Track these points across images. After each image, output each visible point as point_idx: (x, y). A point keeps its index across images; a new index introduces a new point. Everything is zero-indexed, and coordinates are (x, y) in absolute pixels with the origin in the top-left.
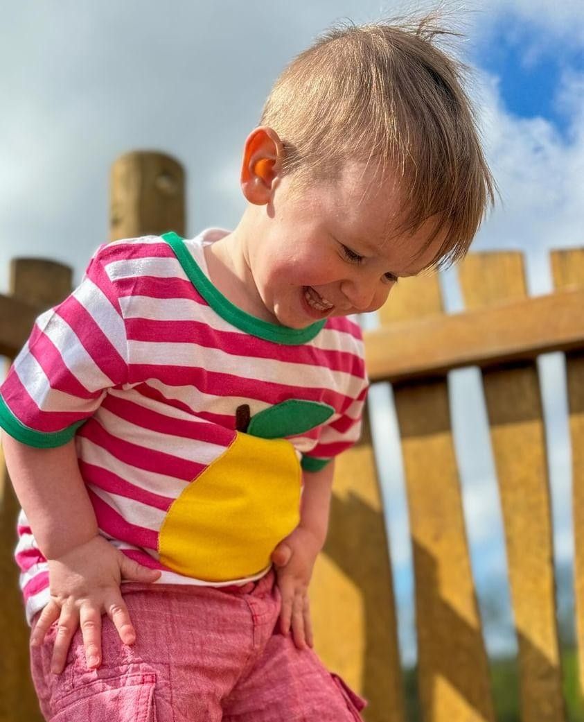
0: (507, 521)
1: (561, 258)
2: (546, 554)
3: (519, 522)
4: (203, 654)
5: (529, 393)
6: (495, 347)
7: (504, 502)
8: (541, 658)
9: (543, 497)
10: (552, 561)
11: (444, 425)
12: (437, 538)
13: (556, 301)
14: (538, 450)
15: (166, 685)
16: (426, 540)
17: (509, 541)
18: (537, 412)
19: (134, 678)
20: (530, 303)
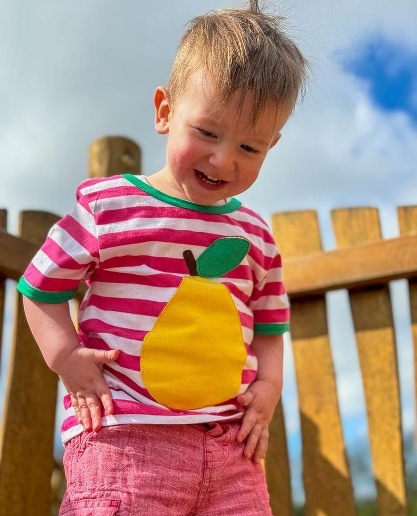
0: (368, 400)
1: (405, 211)
2: (396, 424)
3: (377, 400)
4: (161, 487)
5: (383, 308)
6: (358, 275)
7: (365, 386)
8: (393, 499)
9: (394, 383)
10: (400, 428)
11: (323, 330)
12: (318, 412)
13: (402, 242)
14: (390, 349)
15: (126, 509)
16: (310, 412)
17: (369, 414)
18: (389, 322)
19: (106, 502)
20: (383, 243)
